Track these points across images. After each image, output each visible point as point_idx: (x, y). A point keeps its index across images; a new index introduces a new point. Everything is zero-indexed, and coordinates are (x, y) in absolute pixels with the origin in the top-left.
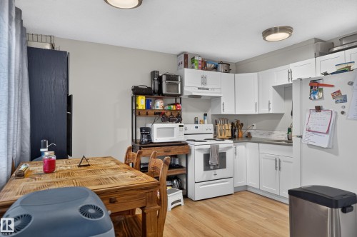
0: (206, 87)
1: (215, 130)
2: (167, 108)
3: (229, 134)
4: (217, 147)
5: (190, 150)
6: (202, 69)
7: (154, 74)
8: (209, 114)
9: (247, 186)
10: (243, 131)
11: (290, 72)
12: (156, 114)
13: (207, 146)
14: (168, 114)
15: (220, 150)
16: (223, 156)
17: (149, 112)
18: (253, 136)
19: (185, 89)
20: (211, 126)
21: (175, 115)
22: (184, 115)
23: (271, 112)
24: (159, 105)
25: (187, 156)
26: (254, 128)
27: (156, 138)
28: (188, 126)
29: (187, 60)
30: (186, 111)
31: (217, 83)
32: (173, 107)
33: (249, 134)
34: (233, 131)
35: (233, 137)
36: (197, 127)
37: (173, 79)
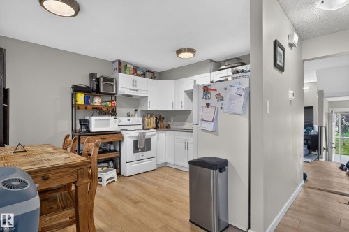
0: (136, 88)
1: (143, 122)
2: (103, 104)
3: (154, 125)
4: (144, 134)
5: (123, 137)
6: (133, 74)
7: (92, 75)
8: (139, 110)
9: (166, 163)
10: (165, 123)
11: (195, 81)
12: (93, 108)
13: (136, 134)
14: (105, 109)
15: (147, 137)
16: (148, 142)
17: (88, 106)
18: (171, 127)
19: (119, 89)
20: (140, 119)
21: (111, 110)
22: (118, 110)
23: (183, 109)
24: (97, 101)
25: (120, 142)
26: (172, 121)
27: (94, 129)
28: (121, 119)
29: (121, 66)
30: (121, 107)
31: (144, 87)
32: (109, 104)
33: (168, 125)
34: (157, 123)
35: (157, 128)
36: (129, 120)
37: (109, 80)
